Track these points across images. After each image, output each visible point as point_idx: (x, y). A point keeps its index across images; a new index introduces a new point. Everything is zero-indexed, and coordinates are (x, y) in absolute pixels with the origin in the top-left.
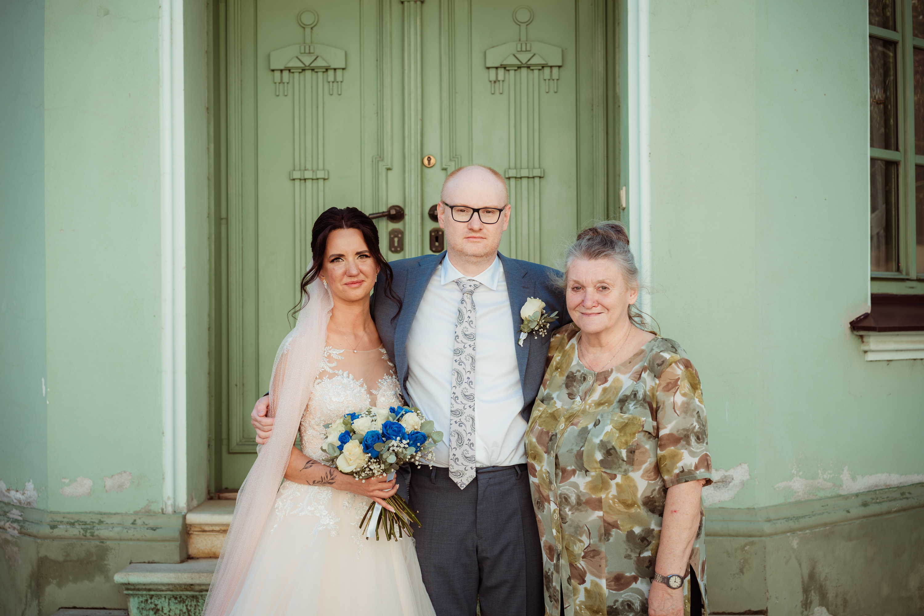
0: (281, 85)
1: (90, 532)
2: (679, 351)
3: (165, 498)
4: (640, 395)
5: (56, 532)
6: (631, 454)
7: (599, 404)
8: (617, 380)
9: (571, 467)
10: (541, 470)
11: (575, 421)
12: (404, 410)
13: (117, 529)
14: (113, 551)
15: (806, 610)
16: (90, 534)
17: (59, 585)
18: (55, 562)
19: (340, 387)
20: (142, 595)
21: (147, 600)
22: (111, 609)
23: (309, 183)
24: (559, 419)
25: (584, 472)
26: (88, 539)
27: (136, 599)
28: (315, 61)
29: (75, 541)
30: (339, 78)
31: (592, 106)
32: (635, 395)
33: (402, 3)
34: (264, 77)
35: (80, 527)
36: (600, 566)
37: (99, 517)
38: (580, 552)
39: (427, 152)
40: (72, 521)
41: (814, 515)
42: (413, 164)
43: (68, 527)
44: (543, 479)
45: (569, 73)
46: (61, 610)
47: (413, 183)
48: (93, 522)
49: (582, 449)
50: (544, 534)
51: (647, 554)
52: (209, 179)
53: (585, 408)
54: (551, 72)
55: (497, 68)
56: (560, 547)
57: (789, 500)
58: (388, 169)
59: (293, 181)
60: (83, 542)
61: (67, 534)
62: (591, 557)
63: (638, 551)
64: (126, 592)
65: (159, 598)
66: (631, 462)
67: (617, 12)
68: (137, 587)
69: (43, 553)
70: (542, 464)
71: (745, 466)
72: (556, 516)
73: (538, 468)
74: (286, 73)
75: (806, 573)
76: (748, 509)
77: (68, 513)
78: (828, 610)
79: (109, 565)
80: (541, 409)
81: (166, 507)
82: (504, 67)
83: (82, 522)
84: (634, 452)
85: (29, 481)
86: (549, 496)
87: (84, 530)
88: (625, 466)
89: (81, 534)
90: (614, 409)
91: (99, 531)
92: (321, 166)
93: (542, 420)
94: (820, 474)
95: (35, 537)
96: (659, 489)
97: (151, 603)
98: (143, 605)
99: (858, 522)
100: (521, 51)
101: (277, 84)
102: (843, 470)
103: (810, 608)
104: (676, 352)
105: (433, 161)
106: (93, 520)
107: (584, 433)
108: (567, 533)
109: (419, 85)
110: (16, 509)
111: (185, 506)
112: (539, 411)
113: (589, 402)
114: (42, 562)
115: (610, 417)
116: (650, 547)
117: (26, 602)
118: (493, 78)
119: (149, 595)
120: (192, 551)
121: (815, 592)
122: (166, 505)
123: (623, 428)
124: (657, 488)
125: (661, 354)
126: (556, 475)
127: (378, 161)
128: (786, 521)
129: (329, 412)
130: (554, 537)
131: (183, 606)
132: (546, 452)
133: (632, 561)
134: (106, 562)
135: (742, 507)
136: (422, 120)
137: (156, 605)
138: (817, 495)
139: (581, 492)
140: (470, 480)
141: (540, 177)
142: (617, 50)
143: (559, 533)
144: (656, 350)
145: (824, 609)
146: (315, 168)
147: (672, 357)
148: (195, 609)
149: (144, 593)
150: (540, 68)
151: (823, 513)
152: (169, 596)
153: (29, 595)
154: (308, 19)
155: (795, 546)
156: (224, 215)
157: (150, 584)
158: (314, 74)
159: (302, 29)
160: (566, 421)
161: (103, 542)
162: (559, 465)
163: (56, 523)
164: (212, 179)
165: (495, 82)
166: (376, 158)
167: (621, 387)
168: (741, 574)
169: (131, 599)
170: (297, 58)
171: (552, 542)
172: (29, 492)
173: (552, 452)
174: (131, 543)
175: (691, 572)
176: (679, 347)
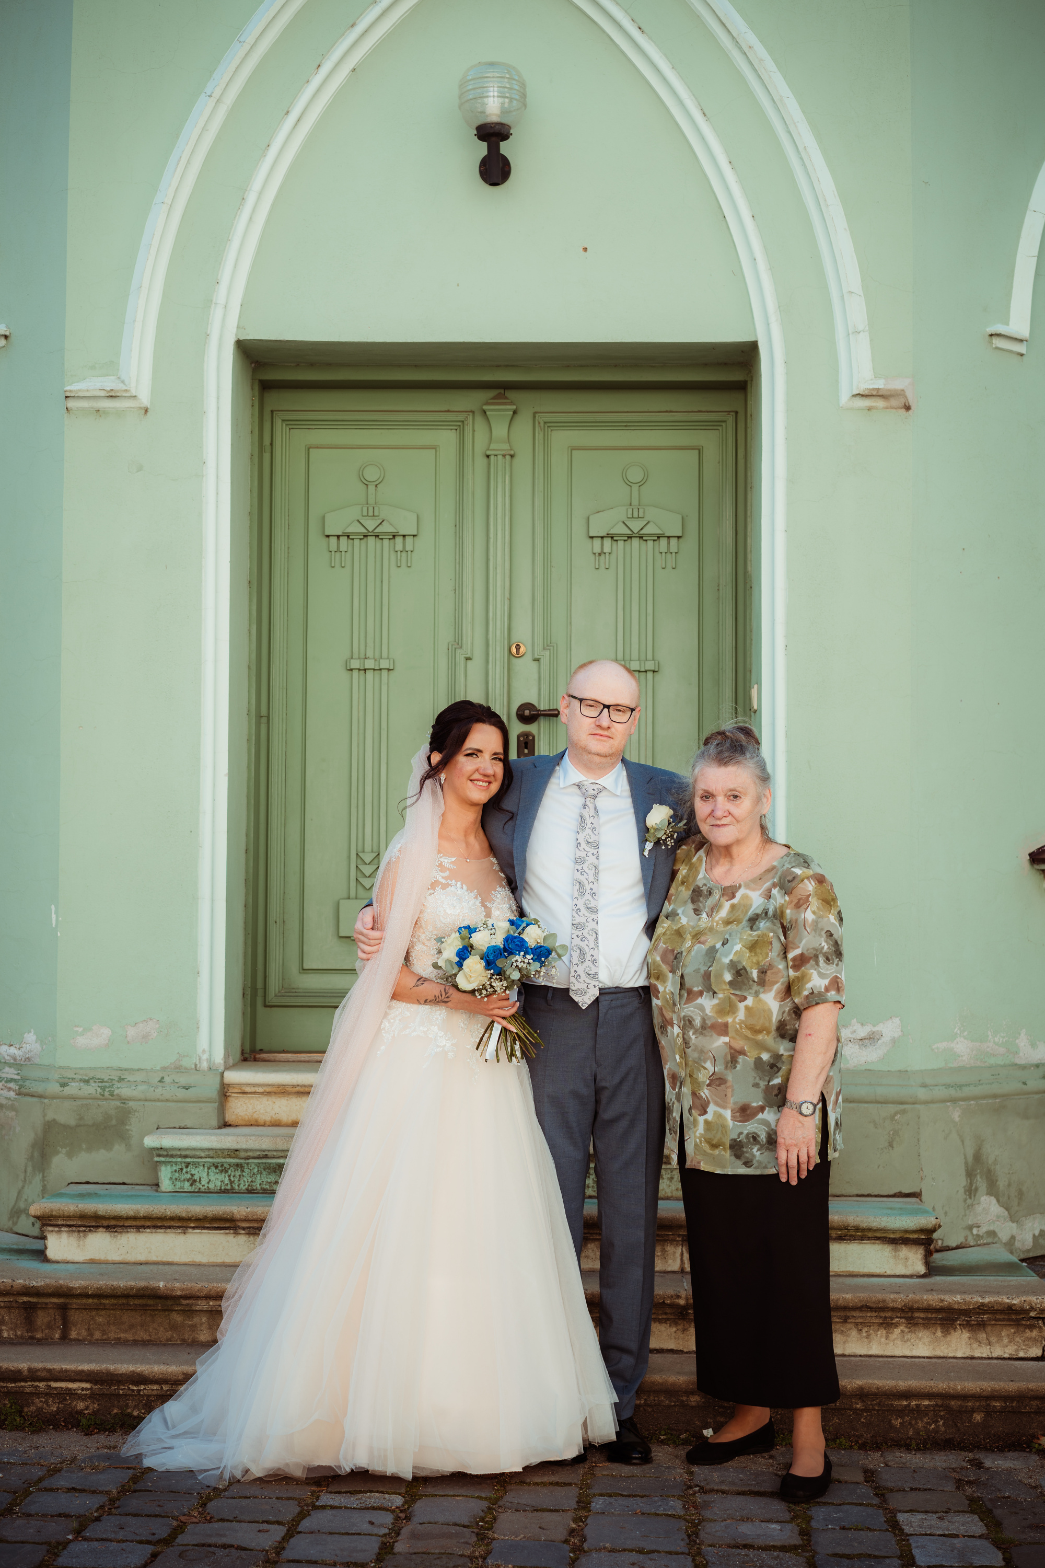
0: (338, 554)
1: (109, 1091)
2: (812, 866)
3: (199, 1051)
4: (771, 913)
5: (68, 1091)
6: (762, 975)
7: (728, 922)
8: (746, 897)
9: (698, 987)
10: (665, 991)
11: (702, 939)
12: (525, 923)
13: (142, 1088)
14: (136, 1113)
15: (970, 1198)
16: (108, 1093)
17: (70, 1155)
18: (66, 1127)
19: (455, 898)
20: (176, 1163)
21: (182, 1169)
22: (132, 1184)
23: (370, 674)
24: (684, 936)
25: (711, 993)
26: (106, 1099)
27: (169, 1167)
28: (381, 526)
29: (90, 1101)
30: (409, 547)
31: (719, 586)
32: (766, 913)
33: (488, 456)
34: (317, 544)
35: (97, 1084)
36: (726, 1095)
37: (119, 1073)
38: (705, 1079)
39: (515, 639)
40: (87, 1078)
41: (982, 1084)
42: (498, 653)
43: (82, 1084)
44: (667, 1000)
45: (690, 545)
46: (71, 1185)
47: (497, 676)
48: (112, 1080)
49: (710, 969)
50: (668, 1062)
51: (777, 1081)
52: (249, 668)
53: (712, 925)
54: (669, 543)
55: (602, 537)
56: (683, 1074)
57: (951, 1065)
58: (468, 659)
59: (350, 672)
60: (100, 1103)
61: (80, 1093)
62: (716, 1086)
63: (767, 1079)
64: (156, 1159)
65: (196, 1167)
66: (762, 982)
67: (749, 474)
68: (170, 1153)
69: (50, 1116)
70: (666, 984)
71: (897, 1021)
72: (680, 1040)
73: (661, 989)
74: (343, 540)
75: (970, 1153)
76: (900, 1071)
77: (81, 1069)
78: (998, 1201)
79: (132, 1131)
80: (665, 925)
81: (200, 1062)
82: (612, 537)
83: (99, 1079)
84: (766, 972)
85: (29, 1032)
86: (672, 1019)
87: (101, 1089)
88: (755, 987)
89: (98, 1092)
90: (743, 928)
91: (120, 1090)
92: (385, 655)
93: (667, 937)
94: (990, 1037)
95: (40, 1096)
96: (789, 1011)
97: (187, 1172)
98: (177, 1175)
99: (1037, 1096)
100: (633, 517)
101: (333, 553)
102: (1020, 1034)
103: (975, 1196)
104: (808, 867)
105: (522, 650)
106: (111, 1077)
107: (712, 953)
108: (690, 1059)
109: (507, 558)
110: (10, 1067)
111: (222, 1062)
112: (663, 927)
113: (717, 919)
114: (50, 1127)
115: (739, 936)
116: (780, 1073)
117: (25, 1178)
118: (597, 549)
119: (185, 1163)
120: (229, 1117)
121: (981, 1177)
122: (200, 1059)
123: (753, 947)
124: (787, 1009)
125: (792, 869)
126: (680, 996)
127: (455, 649)
128: (946, 1088)
129: (443, 925)
130: (678, 1064)
131: (225, 1177)
132: (670, 972)
133: (760, 1090)
134: (127, 1127)
135: (892, 1070)
136: (510, 599)
137: (192, 1175)
138: (985, 1062)
139: (707, 1015)
140: (593, 999)
141: (654, 671)
142: (749, 520)
143: (682, 1058)
144: (787, 866)
145: (993, 1200)
146: (377, 656)
147: (804, 872)
148: (239, 1181)
149: (179, 1160)
150: (656, 538)
151: (993, 1083)
152: (209, 1164)
153: (30, 1169)
154: (372, 474)
155: (957, 1119)
156: (264, 712)
157: (187, 1149)
158: (379, 542)
159: (366, 486)
160: (693, 939)
161: (124, 1103)
162: (685, 985)
163: (66, 1081)
164: (254, 667)
165: (600, 554)
166: (452, 645)
167: (751, 906)
168: (890, 1148)
169: (163, 1168)
170: (358, 521)
171: (676, 1069)
172: (28, 1045)
173: (678, 971)
174: (159, 1104)
175: (823, 1100)
176: (813, 861)
